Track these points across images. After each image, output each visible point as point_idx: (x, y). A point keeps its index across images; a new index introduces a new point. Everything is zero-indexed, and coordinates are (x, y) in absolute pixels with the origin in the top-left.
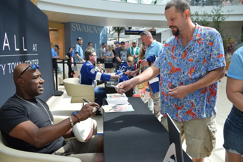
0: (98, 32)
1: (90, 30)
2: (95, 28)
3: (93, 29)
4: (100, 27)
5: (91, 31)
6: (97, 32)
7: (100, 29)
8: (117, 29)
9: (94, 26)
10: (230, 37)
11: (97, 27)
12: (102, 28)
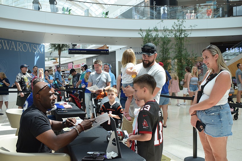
0: (32, 51)
1: (21, 48)
2: (28, 46)
3: (25, 47)
4: (35, 44)
5: (22, 50)
6: (30, 51)
7: (35, 46)
8: (57, 45)
9: (27, 43)
10: (196, 56)
11: (30, 44)
12: (38, 46)
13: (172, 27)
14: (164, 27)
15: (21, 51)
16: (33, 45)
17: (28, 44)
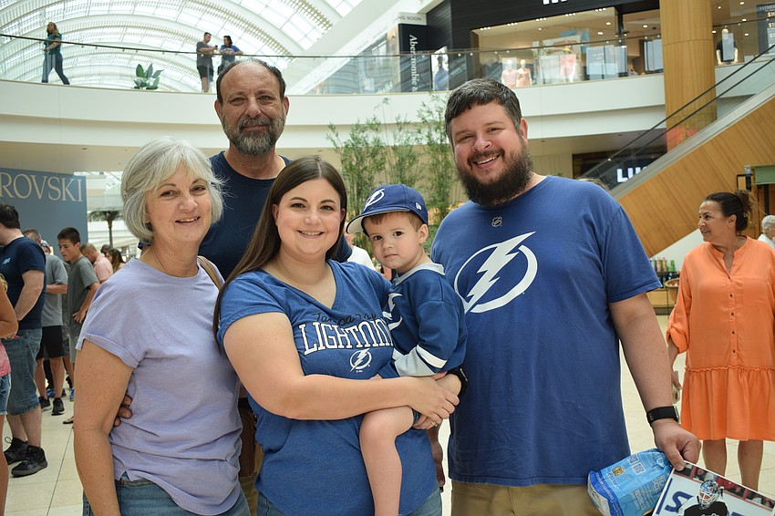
0: (45, 195)
1: (11, 188)
2: (32, 181)
3: (22, 185)
4: (54, 174)
5: (13, 193)
6: (40, 197)
7: (54, 182)
9: (29, 173)
11: (39, 175)
12: (63, 179)
13: (419, 116)
14: (399, 118)
15: (11, 196)
16: (47, 179)
17: (33, 177)
